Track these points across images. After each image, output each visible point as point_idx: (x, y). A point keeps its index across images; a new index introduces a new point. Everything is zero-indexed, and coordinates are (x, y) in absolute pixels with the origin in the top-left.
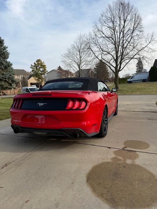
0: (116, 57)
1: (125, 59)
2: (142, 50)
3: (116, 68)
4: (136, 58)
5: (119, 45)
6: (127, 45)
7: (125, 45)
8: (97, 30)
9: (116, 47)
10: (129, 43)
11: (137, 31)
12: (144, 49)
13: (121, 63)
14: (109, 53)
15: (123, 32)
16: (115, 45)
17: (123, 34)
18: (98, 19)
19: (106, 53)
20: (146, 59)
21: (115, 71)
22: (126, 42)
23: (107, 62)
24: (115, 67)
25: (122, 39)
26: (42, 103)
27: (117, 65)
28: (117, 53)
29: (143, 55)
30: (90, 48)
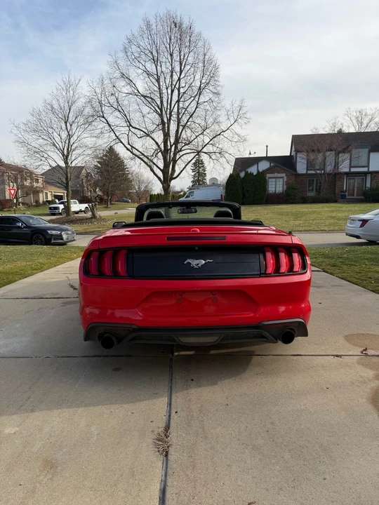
0: (164, 147)
1: (184, 152)
3: (164, 171)
4: (206, 153)
5: (170, 119)
6: (188, 121)
7: (184, 119)
8: (117, 74)
9: (163, 122)
10: (191, 116)
11: (208, 91)
12: (226, 134)
13: (175, 161)
14: (148, 135)
15: (179, 90)
16: (161, 115)
17: (179, 94)
18: (122, 48)
19: (142, 133)
21: (162, 179)
22: (184, 114)
23: (143, 155)
24: (162, 168)
25: (176, 105)
27: (167, 165)
28: (166, 135)
29: (220, 146)
30: (103, 117)
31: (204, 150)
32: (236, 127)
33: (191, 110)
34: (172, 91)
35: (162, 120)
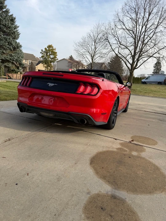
0: (134, 53)
1: (144, 56)
2: (163, 48)
3: (132, 65)
5: (139, 40)
6: (148, 41)
7: (146, 41)
8: (117, 20)
10: (150, 39)
13: (138, 60)
14: (127, 48)
15: (146, 26)
16: (135, 39)
17: (145, 28)
19: (124, 47)
21: (130, 68)
22: (147, 38)
23: (123, 57)
24: (131, 63)
25: (144, 33)
26: (52, 83)
27: (133, 62)
28: (136, 48)
29: (163, 54)
30: (108, 40)
31: (154, 56)
33: (151, 36)
34: (142, 27)
35: (135, 41)
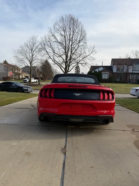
0: (66, 60)
1: (73, 63)
2: (85, 57)
4: (80, 63)
5: (68, 51)
6: (75, 52)
8: (51, 35)
9: (66, 52)
10: (76, 50)
11: (82, 42)
12: (88, 57)
13: (69, 66)
14: (60, 56)
15: (72, 41)
16: (65, 50)
17: (72, 42)
18: (53, 26)
19: (58, 55)
20: (88, 65)
21: (64, 72)
22: (73, 49)
23: (58, 63)
24: (65, 68)
25: (71, 46)
28: (67, 57)
29: (86, 61)
30: (45, 49)
31: (80, 62)
32: (92, 55)
33: (76, 48)
34: (70, 41)
35: (66, 51)
